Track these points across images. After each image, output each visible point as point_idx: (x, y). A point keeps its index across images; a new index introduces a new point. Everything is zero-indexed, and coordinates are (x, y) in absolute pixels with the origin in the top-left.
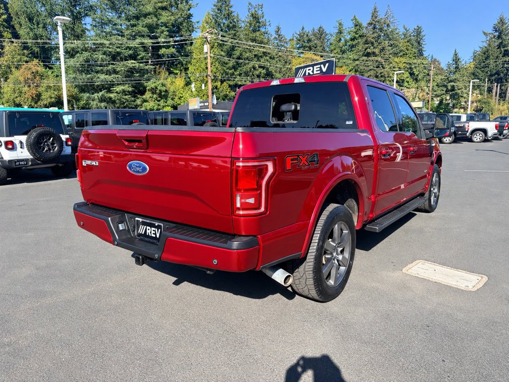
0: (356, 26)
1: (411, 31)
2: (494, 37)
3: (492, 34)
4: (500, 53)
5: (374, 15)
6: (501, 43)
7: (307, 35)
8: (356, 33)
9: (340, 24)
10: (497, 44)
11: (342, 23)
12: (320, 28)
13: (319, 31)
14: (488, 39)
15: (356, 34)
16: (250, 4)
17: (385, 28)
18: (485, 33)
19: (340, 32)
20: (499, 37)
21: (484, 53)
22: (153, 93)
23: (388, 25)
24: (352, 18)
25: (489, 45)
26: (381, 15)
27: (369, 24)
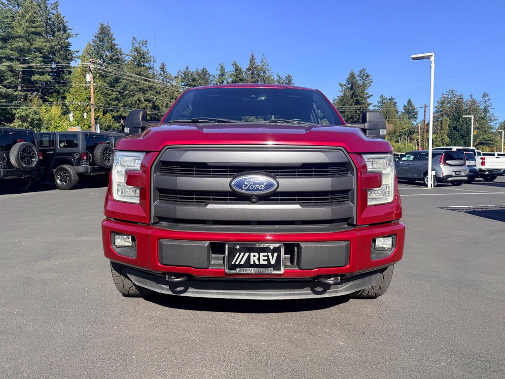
0: (236, 70)
1: (283, 78)
2: (348, 88)
3: (346, 85)
4: (353, 102)
5: (252, 60)
6: (353, 93)
7: (192, 75)
8: (236, 76)
9: (222, 67)
10: (349, 94)
11: (224, 66)
12: (204, 69)
13: (203, 72)
14: (343, 89)
15: (237, 78)
16: (134, 38)
17: (262, 74)
18: (341, 85)
19: (222, 75)
20: (352, 88)
21: (341, 102)
22: (23, 121)
23: (264, 72)
24: (233, 63)
25: (345, 95)
26: (258, 62)
27: (248, 69)
